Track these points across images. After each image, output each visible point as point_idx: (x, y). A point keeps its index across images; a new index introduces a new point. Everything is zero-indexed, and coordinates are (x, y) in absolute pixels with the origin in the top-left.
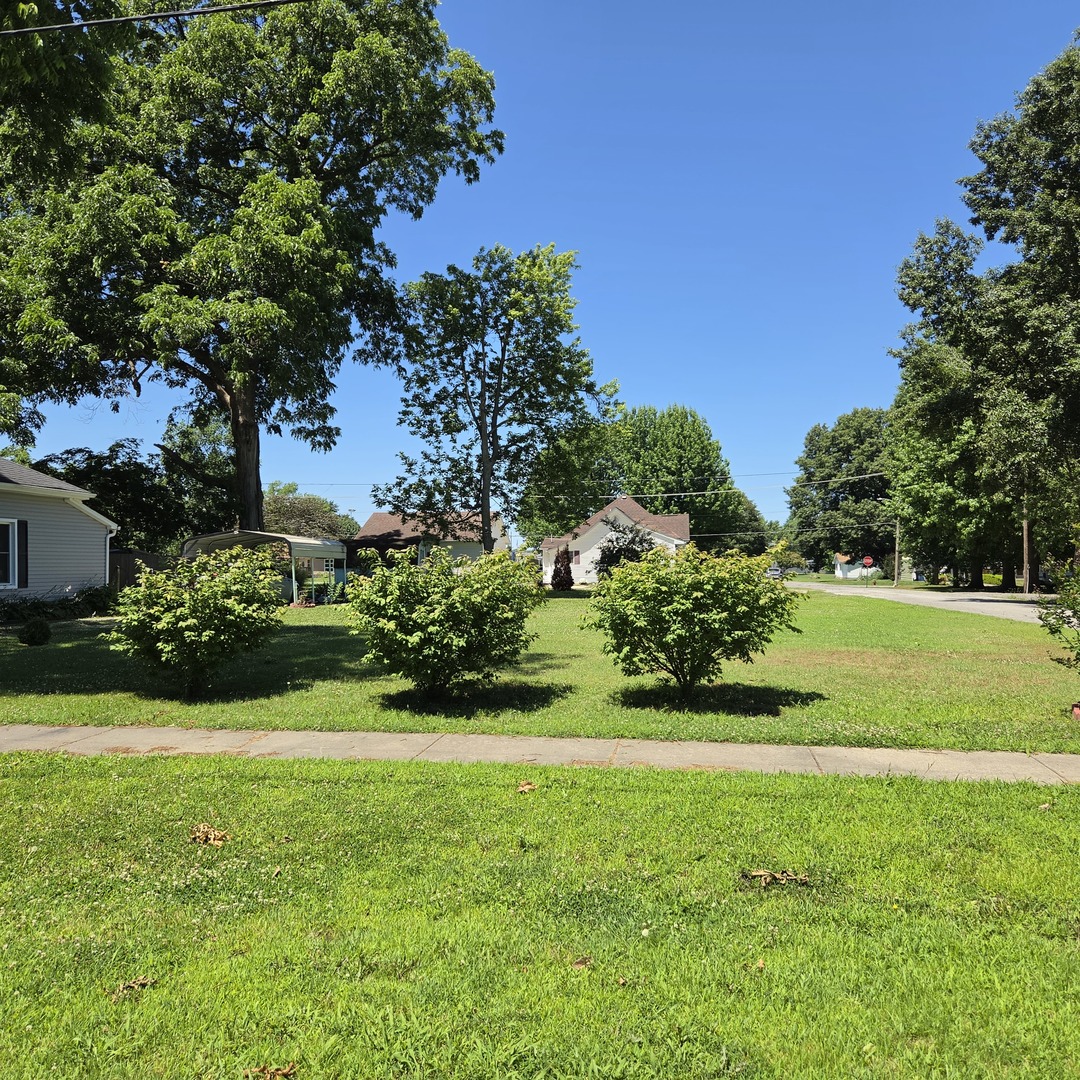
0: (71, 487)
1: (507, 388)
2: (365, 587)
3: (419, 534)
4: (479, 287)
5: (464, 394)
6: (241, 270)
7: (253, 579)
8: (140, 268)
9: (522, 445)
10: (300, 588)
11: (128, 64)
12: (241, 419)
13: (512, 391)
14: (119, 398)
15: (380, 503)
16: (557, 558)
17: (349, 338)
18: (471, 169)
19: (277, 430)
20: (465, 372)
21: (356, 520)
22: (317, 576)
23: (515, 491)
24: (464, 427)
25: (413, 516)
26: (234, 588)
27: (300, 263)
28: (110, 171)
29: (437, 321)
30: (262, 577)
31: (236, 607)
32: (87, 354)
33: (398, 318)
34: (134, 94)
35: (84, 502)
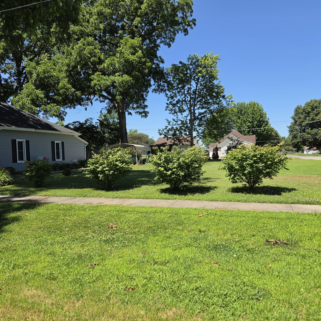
0: (75, 132)
1: (198, 98)
2: (155, 158)
3: (172, 143)
4: (189, 67)
5: (185, 101)
6: (119, 67)
7: (124, 157)
8: (91, 68)
9: (203, 115)
10: (138, 160)
11: (86, 7)
12: (120, 111)
13: (199, 99)
14: (87, 106)
15: (161, 134)
16: (214, 149)
17: (150, 86)
18: (186, 31)
19: (130, 114)
20: (185, 94)
21: (154, 140)
22: (143, 156)
23: (201, 129)
24: (185, 111)
25: (170, 138)
26: (118, 159)
27: (135, 63)
28: (82, 40)
29: (176, 79)
30: (126, 156)
31: (119, 164)
32: (77, 94)
33: (165, 78)
34: (88, 16)
35: (79, 136)
